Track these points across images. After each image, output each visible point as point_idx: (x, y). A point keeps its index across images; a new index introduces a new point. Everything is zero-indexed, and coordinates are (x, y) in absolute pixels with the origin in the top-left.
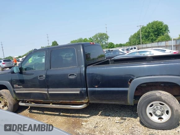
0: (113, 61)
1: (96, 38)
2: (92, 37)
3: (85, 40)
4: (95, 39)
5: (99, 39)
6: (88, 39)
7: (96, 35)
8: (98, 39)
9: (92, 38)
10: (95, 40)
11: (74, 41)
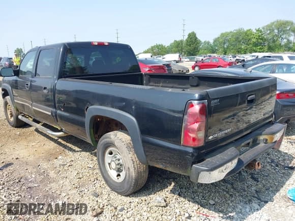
0: (149, 76)
1: (270, 30)
2: (263, 28)
3: (248, 32)
4: (268, 32)
5: (276, 31)
6: (255, 31)
7: (273, 23)
8: (273, 30)
9: (262, 30)
10: (268, 34)
11: (226, 32)
